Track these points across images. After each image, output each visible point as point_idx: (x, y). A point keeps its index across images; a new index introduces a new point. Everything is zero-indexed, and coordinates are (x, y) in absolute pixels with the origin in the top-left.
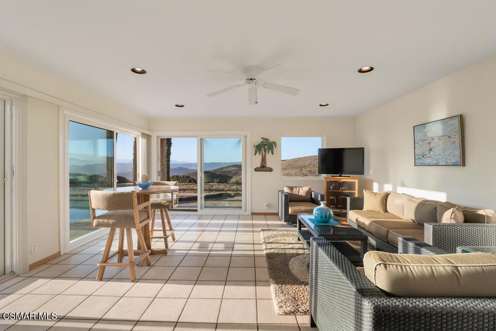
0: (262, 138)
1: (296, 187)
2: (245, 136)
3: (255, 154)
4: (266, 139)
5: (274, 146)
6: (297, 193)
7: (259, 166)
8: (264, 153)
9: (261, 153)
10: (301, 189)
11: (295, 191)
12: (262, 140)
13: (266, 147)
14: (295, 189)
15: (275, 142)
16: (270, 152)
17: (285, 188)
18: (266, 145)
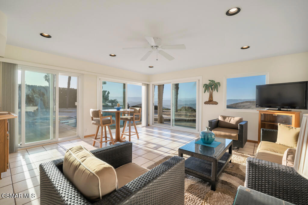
0: (209, 80)
1: (229, 117)
2: (199, 80)
3: (205, 92)
4: (212, 81)
5: (219, 85)
6: (229, 122)
7: (208, 100)
8: (211, 91)
9: (209, 91)
10: (232, 119)
11: (227, 120)
12: (210, 82)
13: (213, 87)
14: (227, 118)
15: (219, 83)
16: (216, 90)
17: (220, 116)
18: (212, 85)
